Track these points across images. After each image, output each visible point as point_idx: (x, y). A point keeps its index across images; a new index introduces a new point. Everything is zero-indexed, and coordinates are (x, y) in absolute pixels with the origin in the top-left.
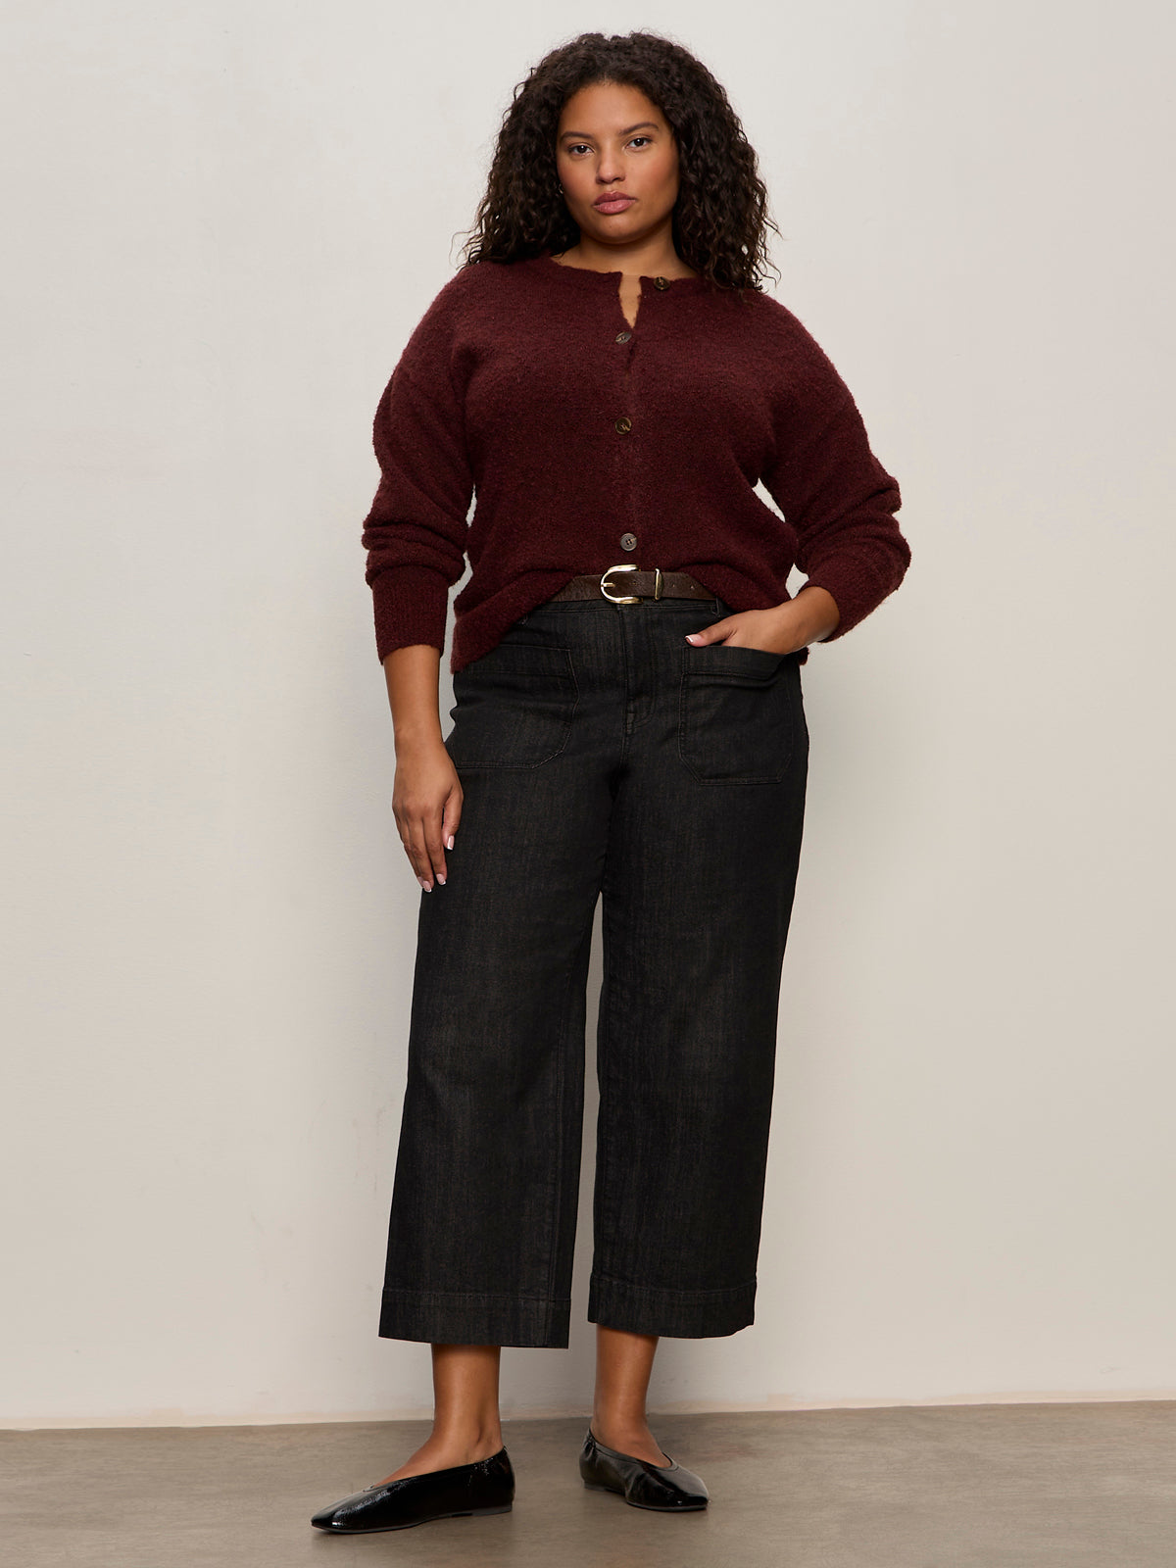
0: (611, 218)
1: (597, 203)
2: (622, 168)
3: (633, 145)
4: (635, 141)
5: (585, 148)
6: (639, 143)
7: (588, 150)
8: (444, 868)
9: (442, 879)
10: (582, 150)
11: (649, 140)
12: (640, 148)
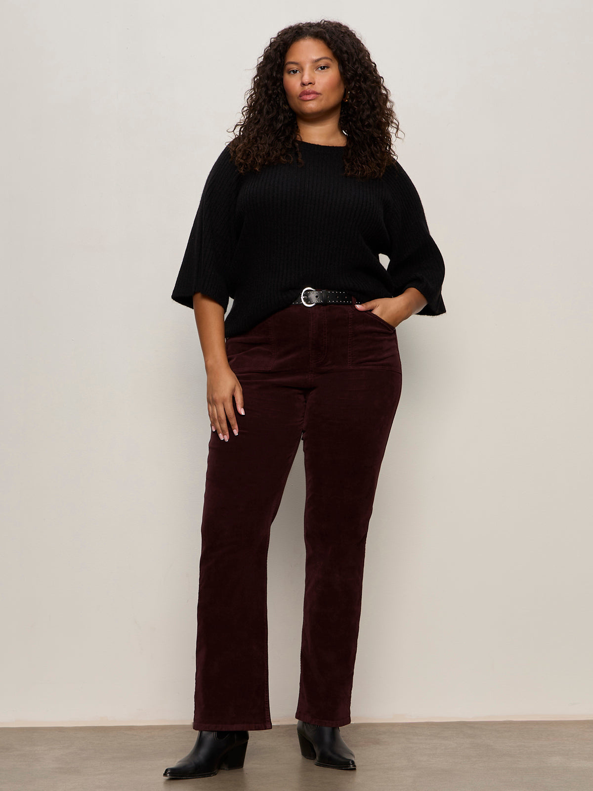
0: (307, 102)
1: (300, 96)
2: (313, 78)
3: (320, 69)
4: (321, 67)
5: (297, 71)
6: (323, 68)
7: (298, 72)
8: (236, 427)
9: (236, 432)
10: (295, 72)
11: (328, 67)
12: (323, 70)
